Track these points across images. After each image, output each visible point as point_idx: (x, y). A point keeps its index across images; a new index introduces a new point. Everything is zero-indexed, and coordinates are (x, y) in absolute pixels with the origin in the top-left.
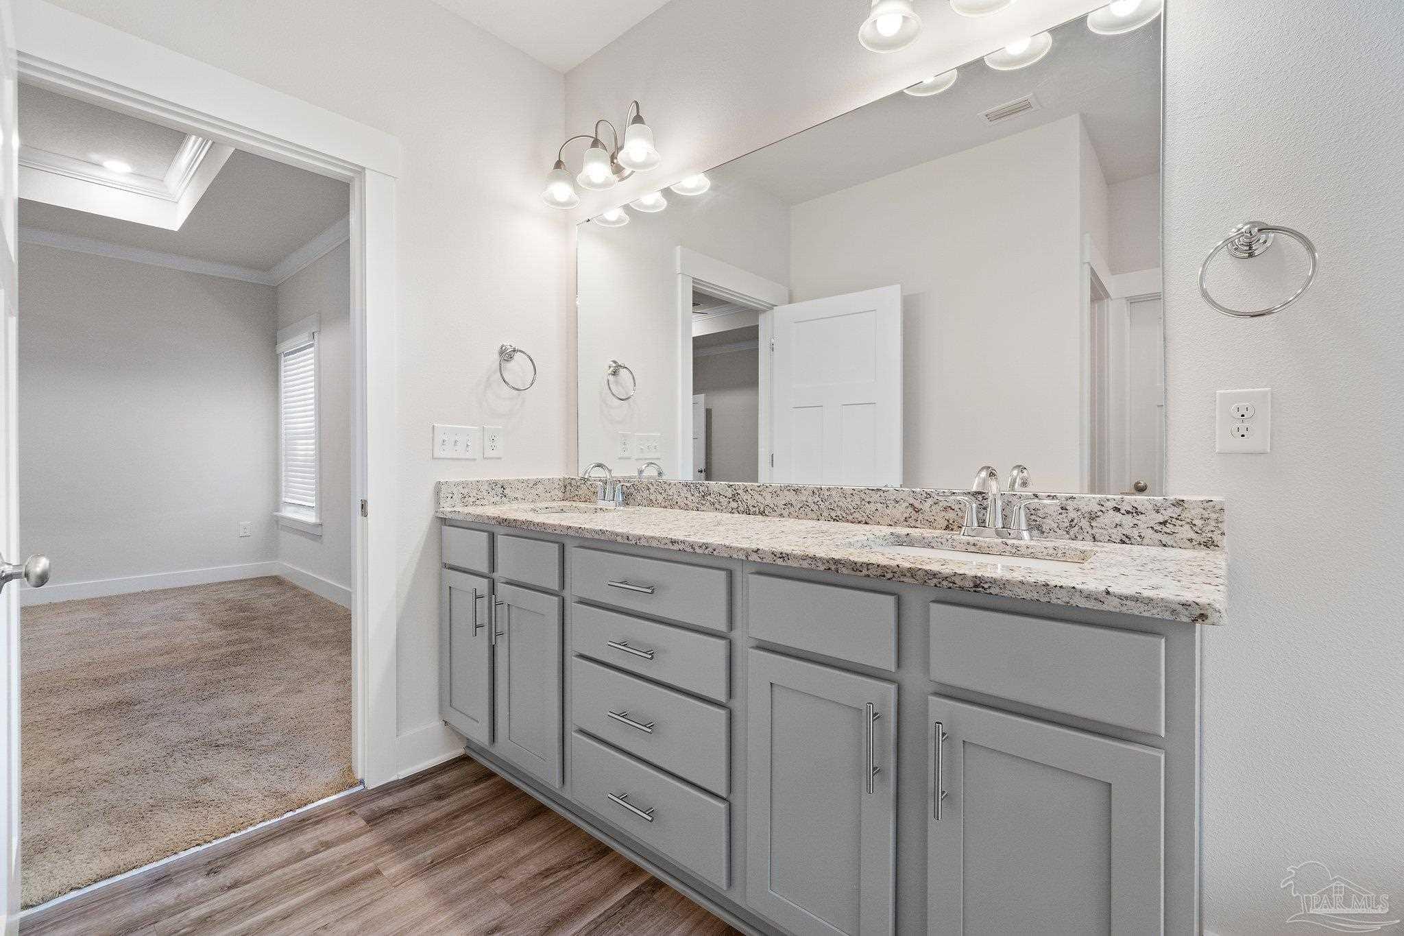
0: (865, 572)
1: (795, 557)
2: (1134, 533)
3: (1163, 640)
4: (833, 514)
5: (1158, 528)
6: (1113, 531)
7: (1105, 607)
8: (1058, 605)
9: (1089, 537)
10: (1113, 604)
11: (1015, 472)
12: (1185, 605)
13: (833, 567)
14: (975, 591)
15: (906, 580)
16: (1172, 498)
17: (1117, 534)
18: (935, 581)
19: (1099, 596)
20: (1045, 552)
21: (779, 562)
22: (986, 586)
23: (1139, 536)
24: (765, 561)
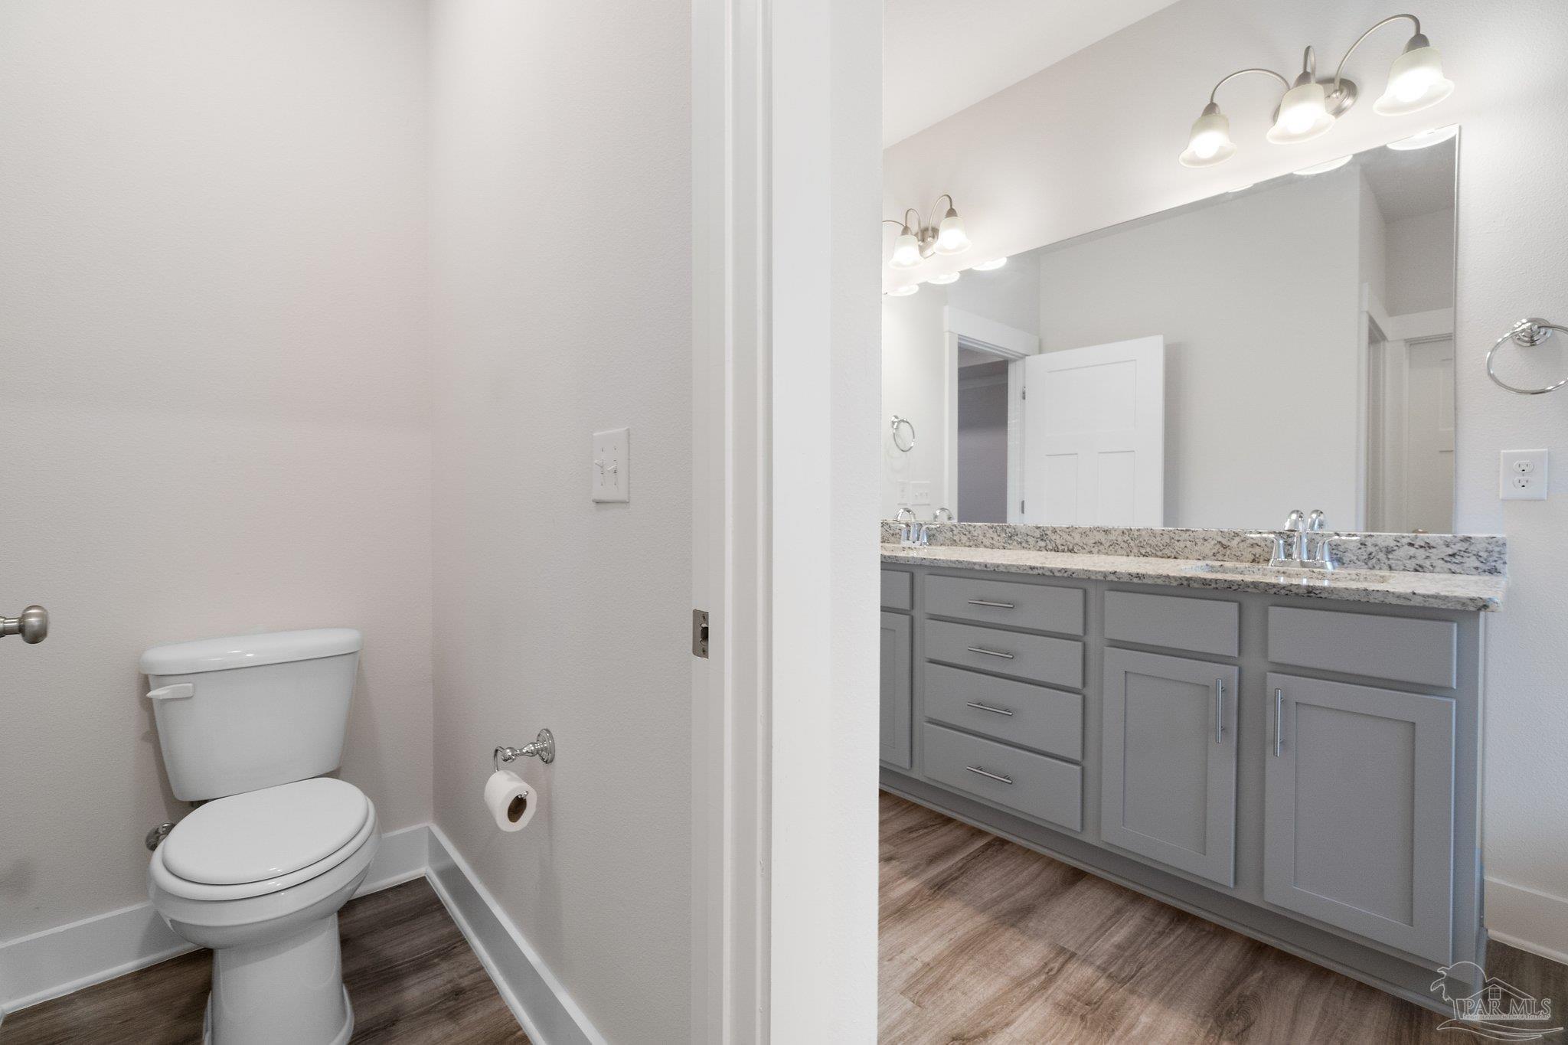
0: (1214, 585)
1: (1150, 576)
2: (1427, 563)
3: (1455, 625)
4: (1143, 551)
5: (1448, 559)
6: (1408, 562)
7: (1412, 603)
8: (1375, 603)
9: (1385, 567)
10: (1418, 600)
11: (1314, 516)
12: (1472, 600)
13: (1185, 583)
14: (1308, 596)
15: (1249, 590)
16: (1461, 535)
17: (1411, 564)
18: (1274, 590)
19: (1408, 596)
20: (1349, 577)
21: (1136, 580)
22: (1317, 592)
23: (1432, 566)
24: (1121, 580)
